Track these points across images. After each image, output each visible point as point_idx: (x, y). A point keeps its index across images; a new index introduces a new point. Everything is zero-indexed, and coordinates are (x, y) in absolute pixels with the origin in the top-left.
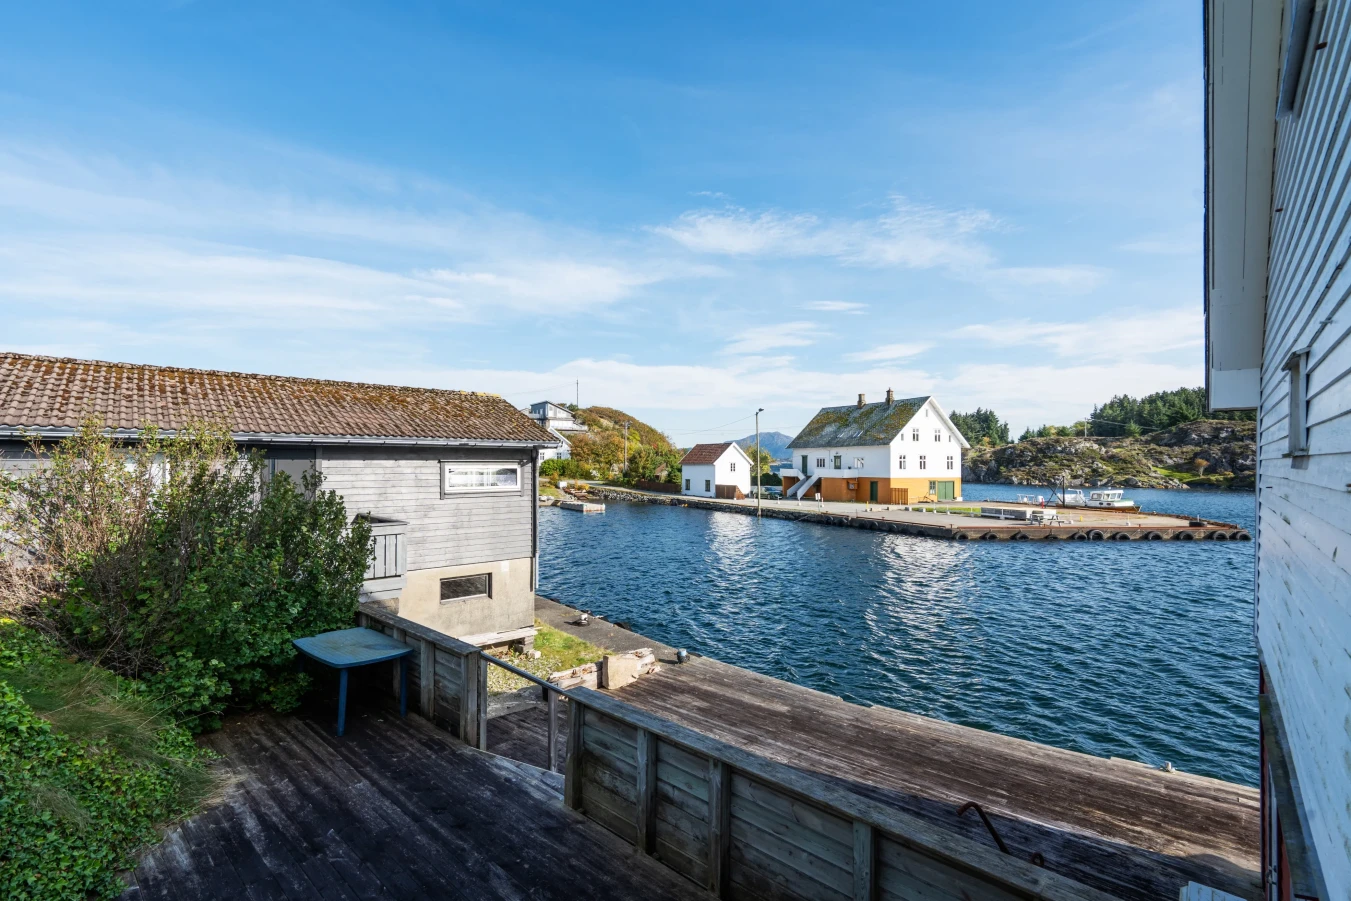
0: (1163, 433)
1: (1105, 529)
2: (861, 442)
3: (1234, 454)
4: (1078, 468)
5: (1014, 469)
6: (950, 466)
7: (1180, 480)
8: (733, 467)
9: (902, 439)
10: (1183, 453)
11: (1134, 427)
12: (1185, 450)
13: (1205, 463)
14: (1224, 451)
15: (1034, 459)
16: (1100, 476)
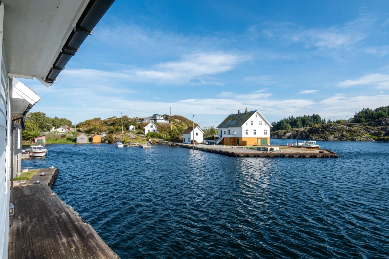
0: (373, 122)
2: (235, 126)
4: (337, 135)
5: (314, 135)
6: (265, 133)
7: (374, 138)
8: (197, 134)
9: (247, 124)
10: (378, 129)
11: (363, 119)
12: (379, 127)
13: (384, 132)
15: (322, 131)
16: (344, 137)
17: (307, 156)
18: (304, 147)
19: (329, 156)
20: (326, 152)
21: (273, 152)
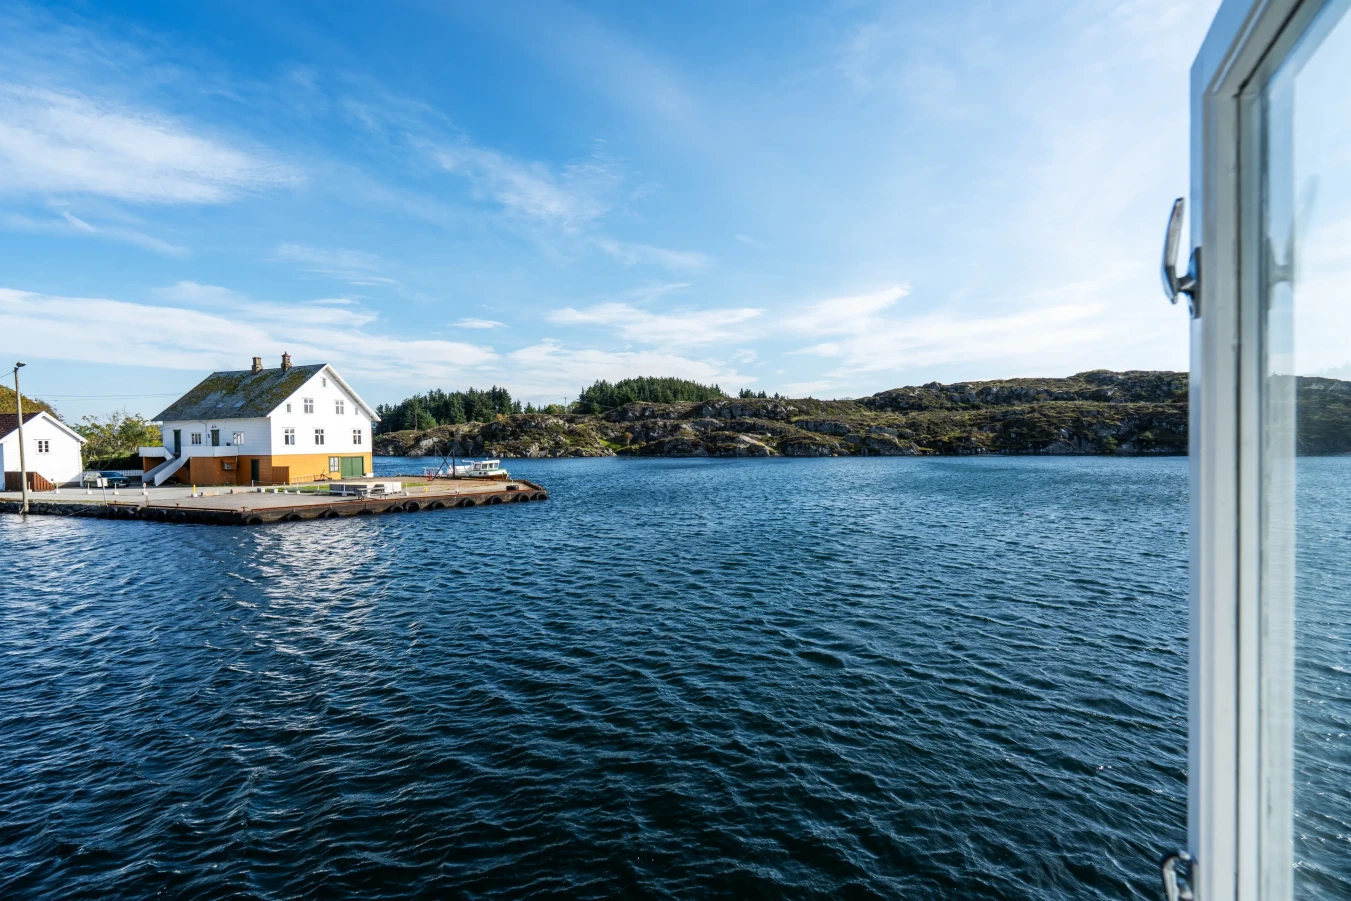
0: (612, 412)
1: (422, 499)
2: (239, 414)
3: (649, 428)
4: (545, 442)
5: (495, 443)
6: (357, 440)
7: (614, 450)
8: (44, 447)
9: (289, 410)
11: (596, 406)
12: (622, 425)
13: (630, 435)
15: (513, 433)
16: (560, 447)
17: (478, 501)
18: (471, 478)
19: (530, 496)
20: (522, 487)
21: (383, 498)
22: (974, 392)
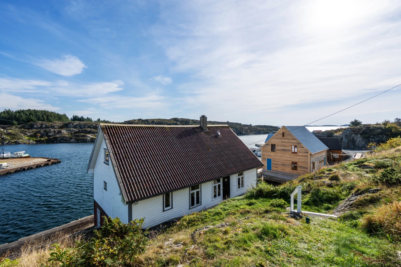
0: (25, 125)
3: (47, 132)
7: (33, 140)
10: (33, 131)
11: (14, 122)
12: (33, 130)
13: (39, 135)
14: (45, 131)
16: (5, 140)
17: (42, 165)
19: (56, 162)
22: (150, 122)
